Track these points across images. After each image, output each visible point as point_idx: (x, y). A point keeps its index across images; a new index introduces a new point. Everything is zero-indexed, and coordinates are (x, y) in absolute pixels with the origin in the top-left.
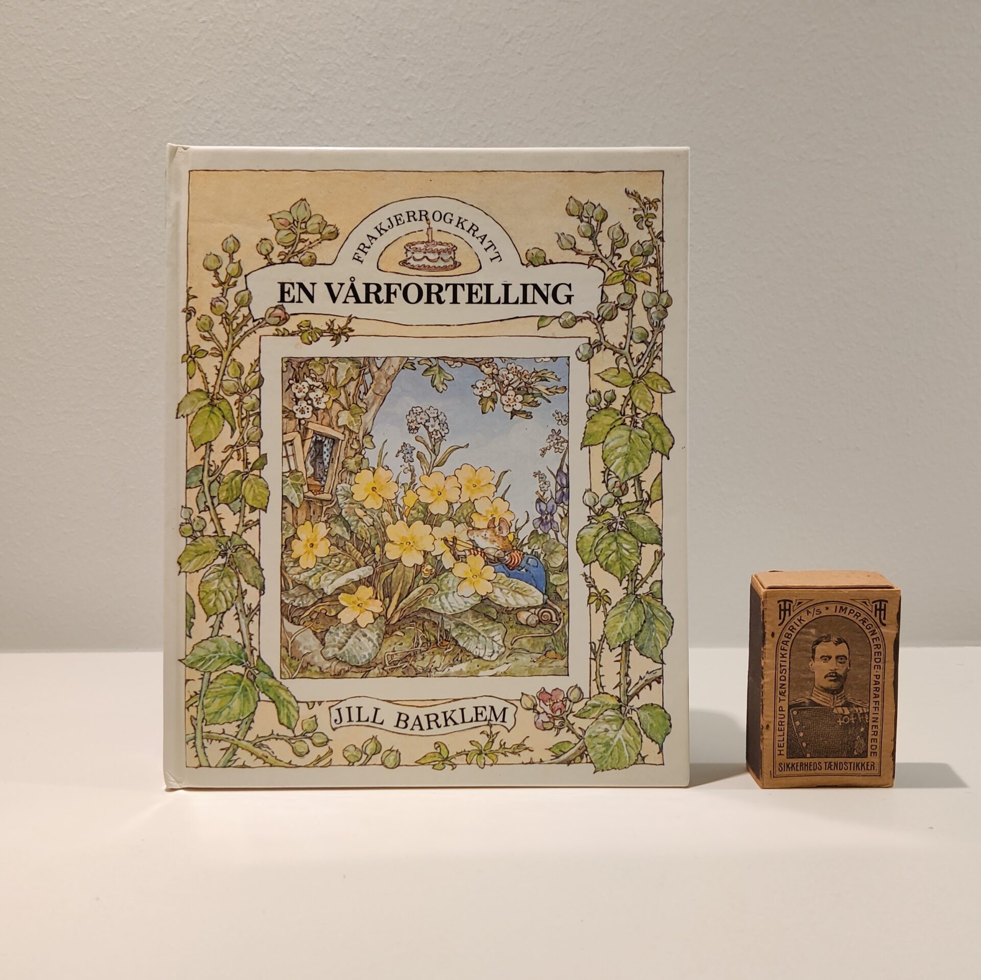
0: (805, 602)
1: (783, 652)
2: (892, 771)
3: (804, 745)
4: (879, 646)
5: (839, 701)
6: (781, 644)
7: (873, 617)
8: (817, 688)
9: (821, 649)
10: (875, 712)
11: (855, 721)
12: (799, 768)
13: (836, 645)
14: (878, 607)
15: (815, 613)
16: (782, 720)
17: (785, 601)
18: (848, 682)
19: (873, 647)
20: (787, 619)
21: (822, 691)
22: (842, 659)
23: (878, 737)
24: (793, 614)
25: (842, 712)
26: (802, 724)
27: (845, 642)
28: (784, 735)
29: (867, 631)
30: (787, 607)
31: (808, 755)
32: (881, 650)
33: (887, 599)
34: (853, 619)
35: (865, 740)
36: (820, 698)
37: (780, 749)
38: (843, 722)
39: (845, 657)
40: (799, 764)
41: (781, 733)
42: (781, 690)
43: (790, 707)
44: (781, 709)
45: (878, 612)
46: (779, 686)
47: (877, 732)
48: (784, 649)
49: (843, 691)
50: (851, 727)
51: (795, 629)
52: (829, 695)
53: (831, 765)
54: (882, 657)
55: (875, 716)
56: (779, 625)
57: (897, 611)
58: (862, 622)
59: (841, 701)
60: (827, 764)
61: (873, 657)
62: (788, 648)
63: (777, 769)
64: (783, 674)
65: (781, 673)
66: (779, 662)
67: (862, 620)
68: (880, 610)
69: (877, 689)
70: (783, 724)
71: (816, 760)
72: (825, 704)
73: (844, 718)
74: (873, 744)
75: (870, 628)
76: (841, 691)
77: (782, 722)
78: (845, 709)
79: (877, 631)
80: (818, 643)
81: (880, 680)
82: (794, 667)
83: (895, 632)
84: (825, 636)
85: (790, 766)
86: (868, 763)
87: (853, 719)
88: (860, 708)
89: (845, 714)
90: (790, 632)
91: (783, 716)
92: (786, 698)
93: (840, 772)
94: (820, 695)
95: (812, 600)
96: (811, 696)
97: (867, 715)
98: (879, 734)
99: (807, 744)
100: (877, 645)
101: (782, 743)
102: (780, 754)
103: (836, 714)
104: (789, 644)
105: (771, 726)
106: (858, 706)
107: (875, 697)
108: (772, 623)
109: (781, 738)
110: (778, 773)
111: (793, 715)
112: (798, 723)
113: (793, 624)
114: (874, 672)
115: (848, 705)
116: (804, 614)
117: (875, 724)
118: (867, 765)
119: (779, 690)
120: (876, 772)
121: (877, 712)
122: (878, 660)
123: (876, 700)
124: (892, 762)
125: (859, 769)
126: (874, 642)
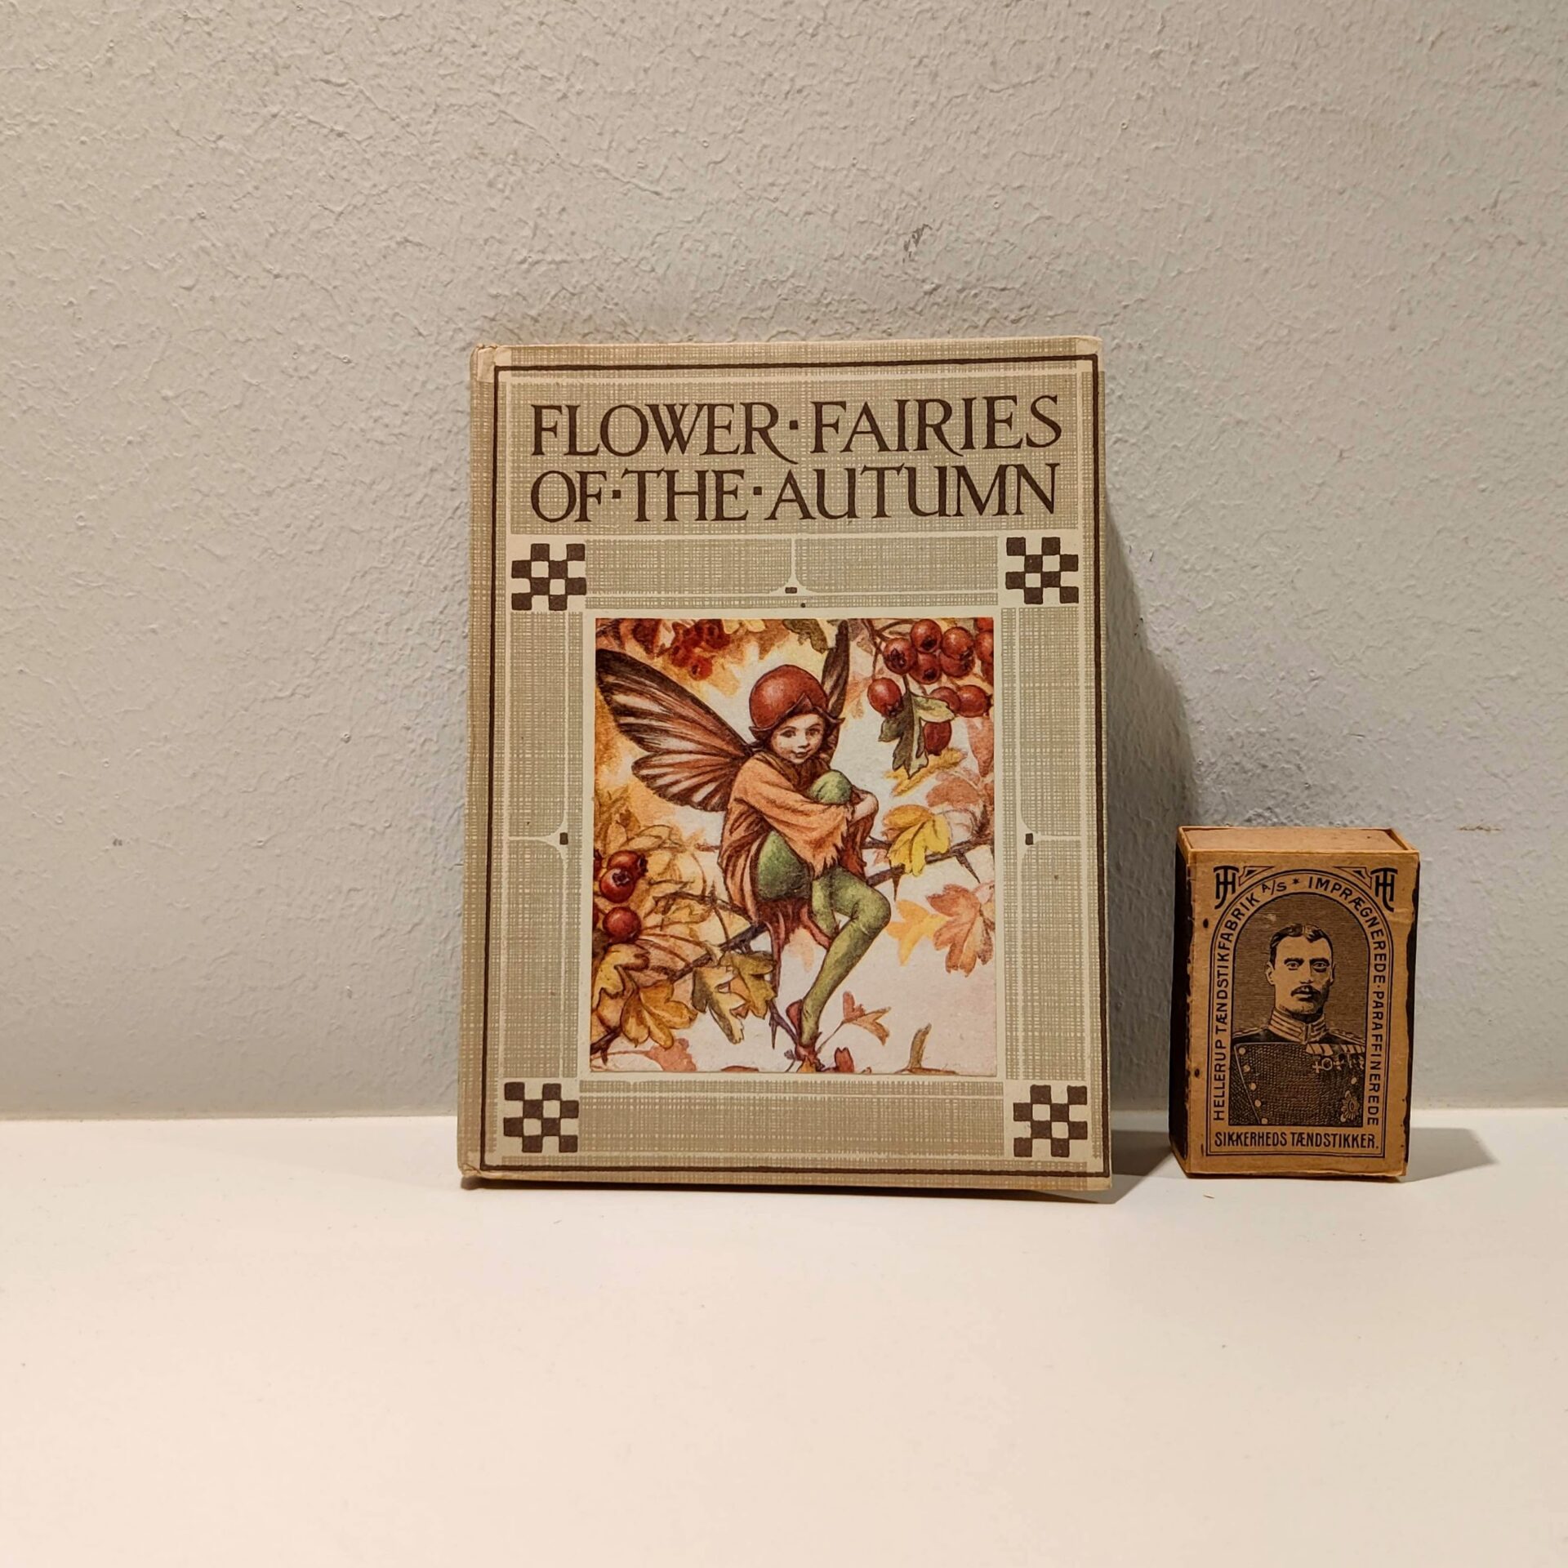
1: (1223, 952)
2: (1404, 1148)
3: (1258, 1104)
6: (1219, 939)
7: (1372, 893)
9: (1289, 947)
10: (1376, 1053)
11: (1342, 1066)
12: (1248, 1141)
14: (1381, 881)
16: (1222, 1063)
17: (1226, 868)
18: (1330, 1001)
19: (1373, 946)
20: (1230, 897)
21: (1288, 1017)
23: (1380, 1094)
24: (1239, 890)
27: (1326, 937)
29: (1362, 920)
30: (1230, 879)
31: (1264, 1121)
32: (1386, 951)
33: (1395, 867)
34: (1338, 899)
35: (1358, 1099)
36: (1282, 1027)
37: (1218, 1109)
39: (1326, 961)
41: (1220, 1084)
42: (1219, 1013)
43: (1234, 1042)
45: (1381, 888)
48: (1224, 948)
52: (1297, 1023)
53: (1303, 1138)
54: (1387, 963)
55: (1376, 1059)
56: (1217, 907)
57: (1413, 887)
61: (1373, 962)
62: (1231, 946)
63: (1213, 1142)
64: (1222, 988)
66: (1216, 969)
67: (1354, 901)
68: (1385, 885)
69: (1378, 1015)
71: (1278, 1129)
72: (1293, 1039)
74: (1372, 1104)
75: (1367, 915)
76: (1319, 1017)
78: (1326, 1047)
79: (1378, 920)
80: (1281, 936)
81: (1384, 1001)
82: (1241, 976)
83: (1409, 922)
85: (1234, 1138)
88: (1350, 1047)
90: (1234, 919)
92: (1228, 1027)
93: (1316, 1149)
99: (1263, 1103)
100: (1379, 943)
101: (1221, 1100)
102: (1218, 1118)
105: (1204, 1070)
106: (1346, 1043)
108: (1203, 906)
109: (1220, 1092)
110: (1214, 1148)
111: (1240, 1055)
112: (1247, 1069)
113: (1238, 906)
114: (1373, 987)
115: (1329, 1039)
116: (1258, 893)
117: (1375, 1072)
118: (1363, 1139)
119: (1216, 1013)
120: (1377, 1151)
121: (1378, 1052)
122: (1381, 968)
123: (1376, 1032)
124: (1404, 1136)
125: (1349, 1146)
126: (1373, 938)
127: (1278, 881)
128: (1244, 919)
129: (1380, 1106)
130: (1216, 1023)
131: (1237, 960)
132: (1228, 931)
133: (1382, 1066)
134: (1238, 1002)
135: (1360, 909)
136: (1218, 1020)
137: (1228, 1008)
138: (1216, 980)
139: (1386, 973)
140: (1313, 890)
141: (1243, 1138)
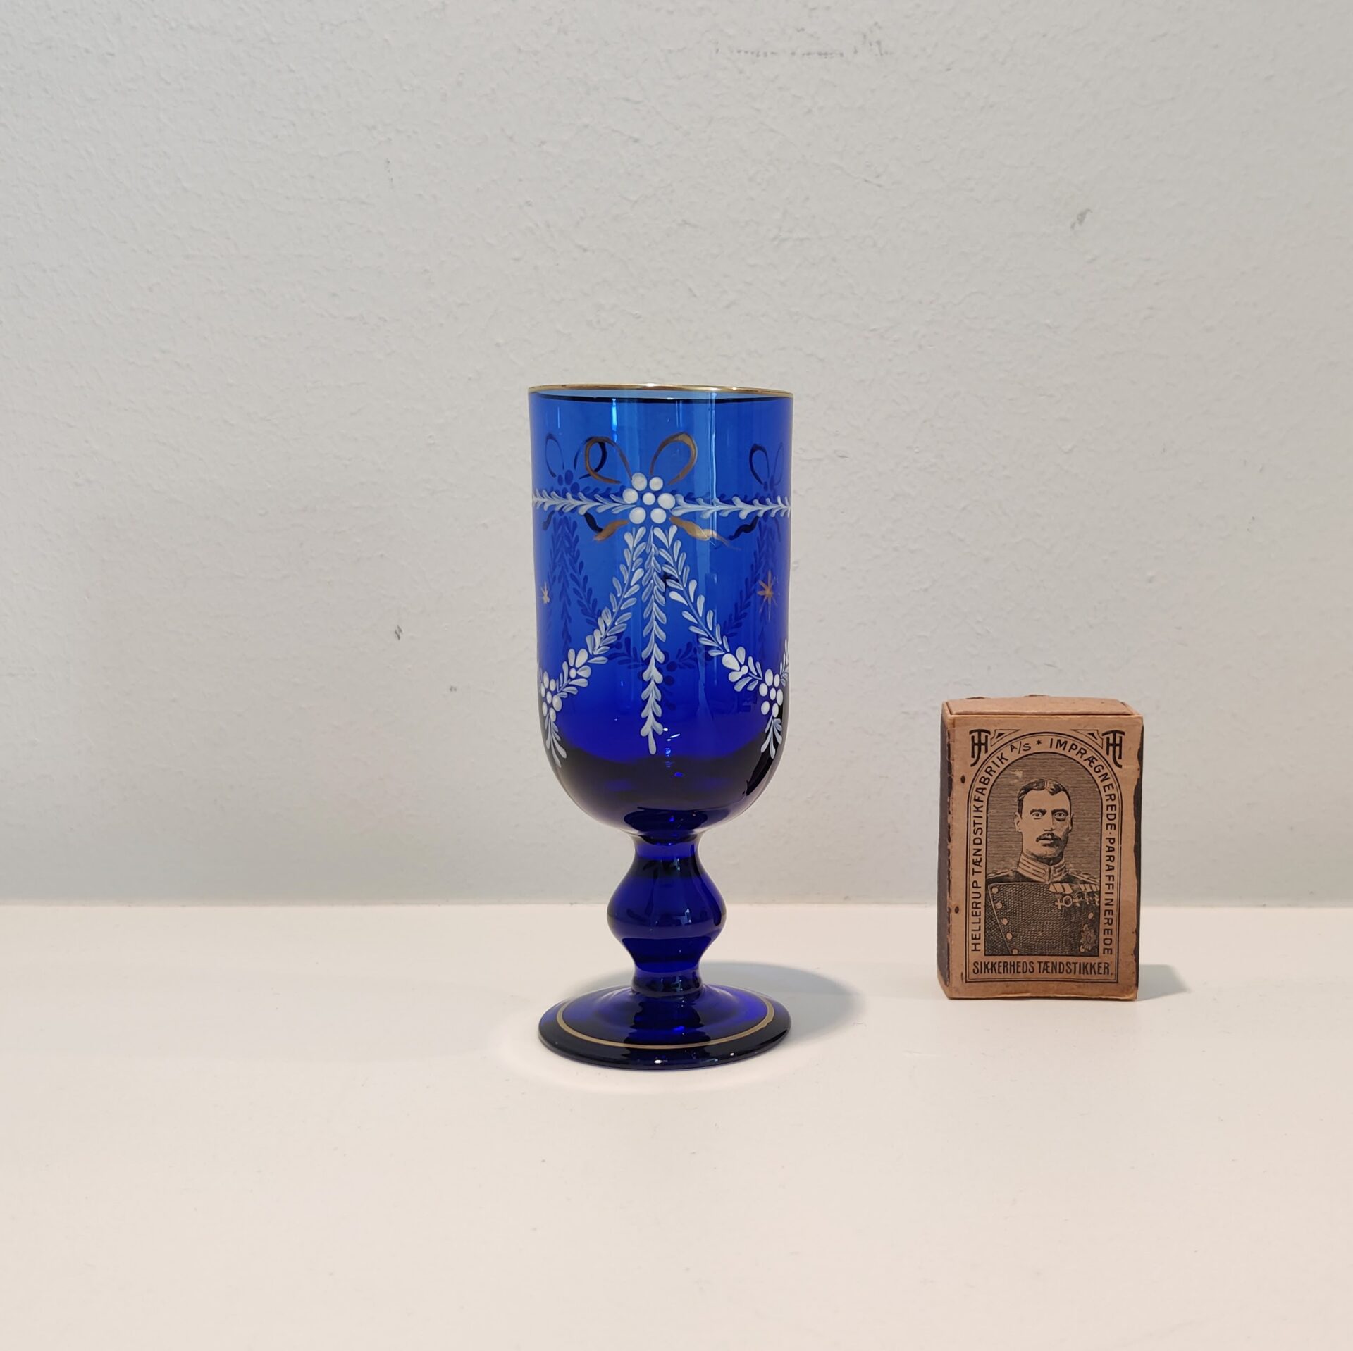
0: (1009, 732)
1: (978, 804)
2: (1135, 975)
3: (1009, 936)
4: (1113, 797)
5: (1058, 874)
6: (975, 793)
7: (1104, 753)
9: (1033, 800)
12: (1001, 969)
13: (1052, 794)
14: (1111, 742)
15: (1022, 748)
16: (978, 901)
17: (980, 731)
18: (1069, 847)
19: (1105, 798)
21: (1033, 860)
22: (1060, 815)
24: (990, 752)
25: (1062, 890)
26: (1005, 906)
27: (1065, 790)
28: (979, 923)
29: (1096, 775)
31: (1015, 952)
32: (1116, 802)
33: (1123, 730)
35: (1095, 932)
36: (1029, 869)
38: (1064, 904)
39: (1065, 811)
41: (976, 919)
42: (975, 857)
43: (988, 882)
44: (975, 885)
46: (973, 852)
47: (1112, 919)
48: (978, 800)
49: (1063, 861)
50: (1075, 913)
51: (995, 772)
53: (1047, 967)
55: (1109, 896)
57: (1139, 747)
58: (1088, 762)
59: (1060, 875)
60: (1042, 965)
61: (1105, 813)
62: (985, 798)
64: (978, 836)
65: (975, 834)
66: (972, 819)
67: (1088, 759)
69: (1111, 859)
71: (1027, 959)
75: (1100, 771)
77: (977, 904)
79: (1109, 776)
81: (1116, 846)
82: (993, 825)
83: (1137, 776)
85: (990, 966)
86: (1099, 963)
91: (978, 895)
93: (1059, 976)
95: (1018, 730)
98: (1114, 922)
100: (1110, 795)
101: (977, 933)
102: (975, 950)
104: (986, 792)
105: (962, 908)
107: (1109, 870)
109: (977, 927)
110: (972, 976)
113: (991, 764)
114: (1106, 834)
116: (1006, 752)
117: (1108, 908)
118: (1099, 967)
119: (972, 857)
120: (1112, 978)
121: (1111, 891)
122: (1112, 817)
123: (1110, 873)
124: (1135, 963)
125: (1087, 974)
126: (1105, 791)
127: (1024, 741)
128: (995, 775)
129: (1114, 937)
130: (972, 866)
131: (990, 811)
132: (982, 786)
133: (1115, 902)
134: (991, 847)
135: (1094, 766)
136: (974, 863)
137: (983, 853)
138: (972, 828)
139: (1116, 822)
140: (1053, 750)
141: (997, 966)
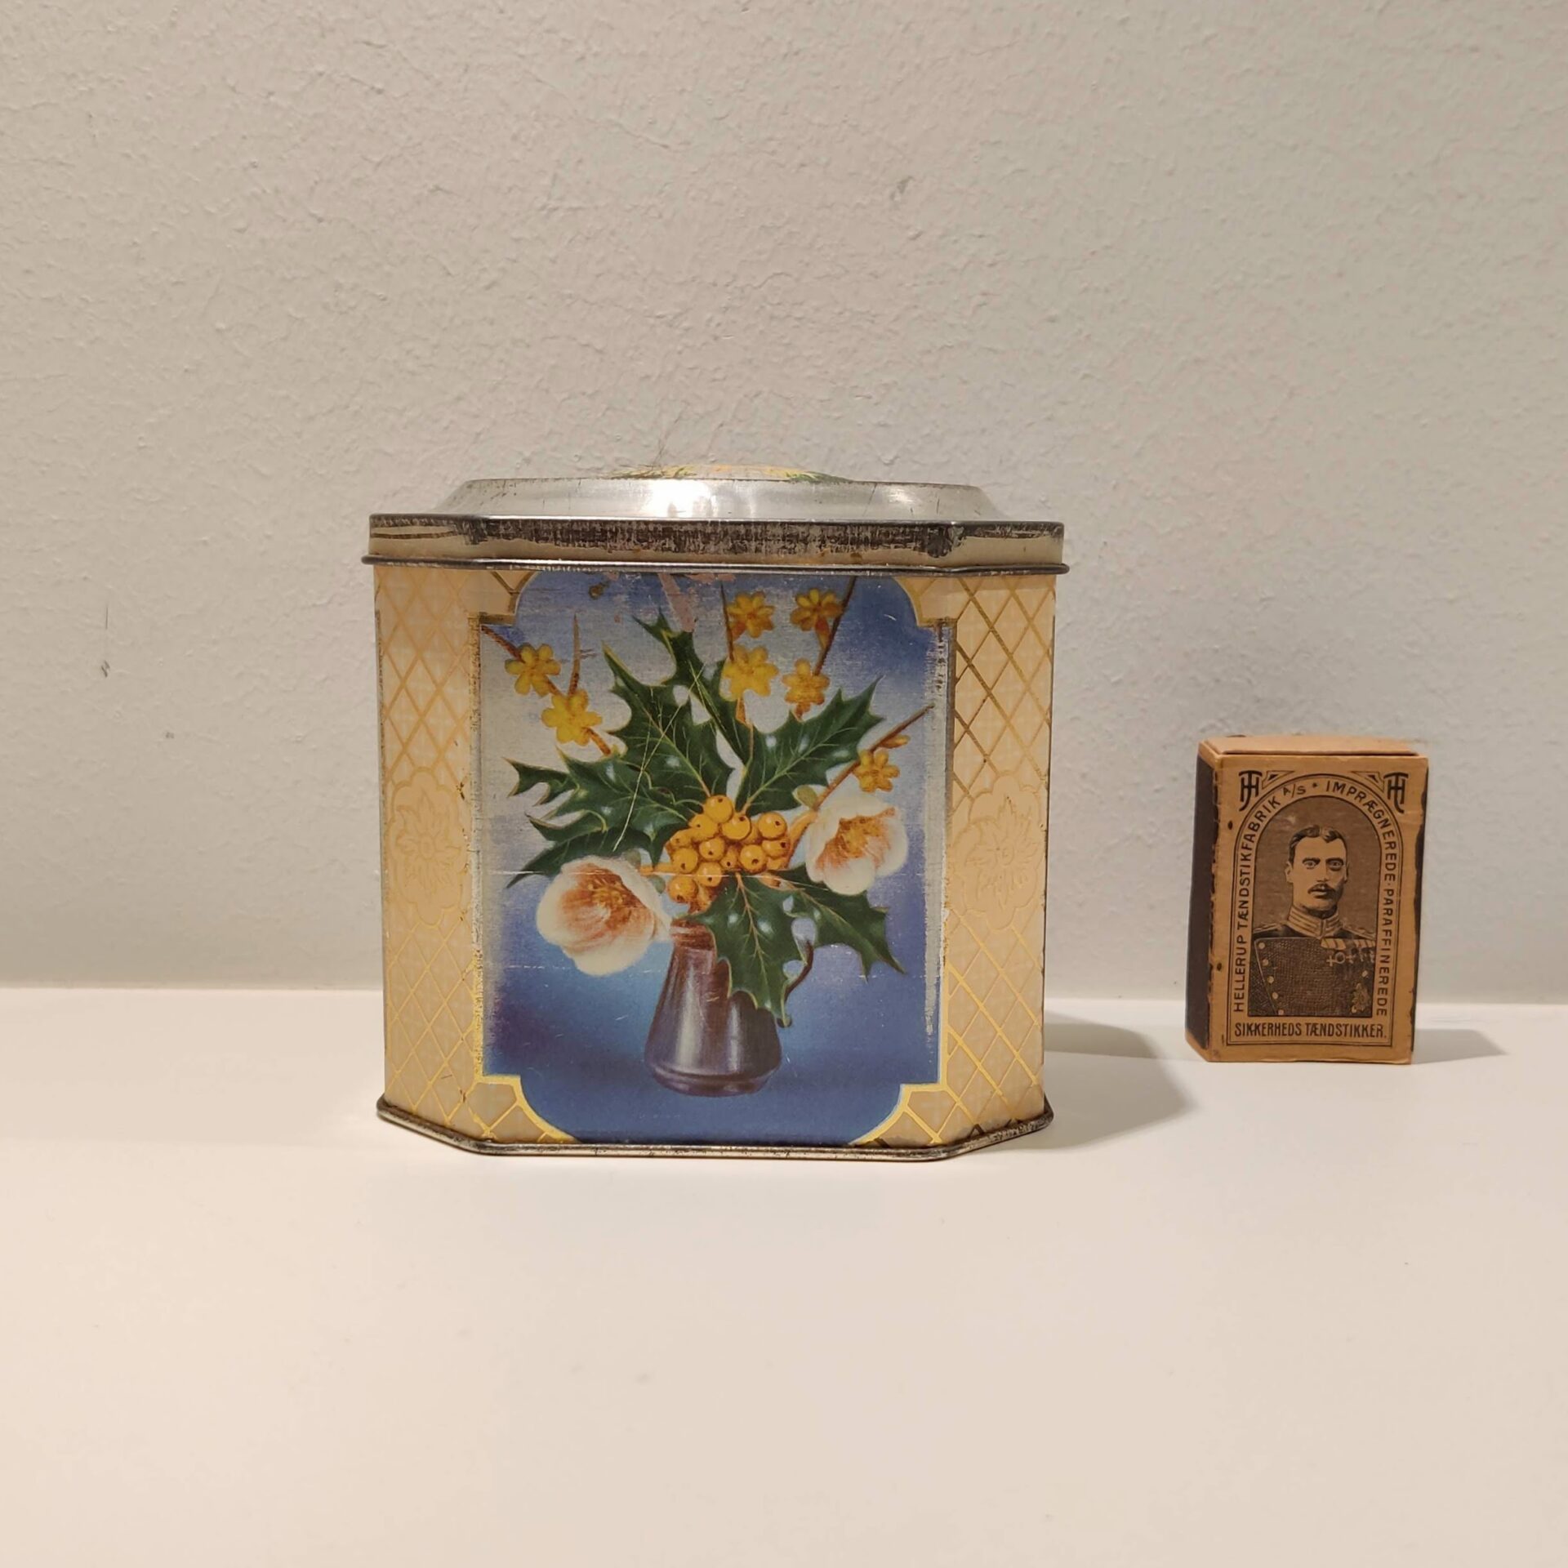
0: (1281, 774)
1: (1246, 852)
2: (1410, 1039)
3: (1275, 996)
4: (1393, 845)
5: (1330, 928)
6: (1242, 840)
7: (1385, 797)
8: (1296, 908)
10: (1386, 947)
12: (1266, 1032)
13: (1328, 841)
14: (1393, 784)
15: (1296, 791)
16: (1242, 957)
17: (1250, 773)
18: (1345, 899)
19: (1384, 846)
20: (1254, 800)
21: (1303, 912)
22: (1335, 864)
23: (1389, 986)
24: (1262, 793)
25: (1334, 946)
26: (1273, 964)
27: (1341, 837)
28: (1243, 981)
29: (1375, 822)
30: (1254, 783)
31: (1281, 1012)
32: (1396, 851)
33: (1406, 772)
34: (1353, 802)
35: (1368, 991)
36: (1300, 923)
37: (1238, 1001)
38: (1336, 961)
39: (1340, 860)
40: (1266, 1026)
41: (1240, 977)
42: (1241, 910)
43: (1254, 937)
44: (1240, 940)
45: (1393, 792)
46: (1239, 904)
47: (1387, 978)
48: (1246, 848)
49: (1337, 914)
50: (1348, 970)
51: (1265, 817)
53: (1316, 1029)
54: (1397, 862)
55: (1386, 953)
56: (1243, 809)
57: (1422, 790)
58: (1367, 807)
59: (1333, 930)
60: (1310, 1027)
61: (1384, 861)
62: (1253, 846)
63: (1233, 1033)
64: (1244, 886)
65: (1242, 884)
66: (1239, 868)
67: (1367, 804)
69: (1389, 912)
70: (1243, 962)
71: (1294, 1020)
72: (1309, 934)
73: (1337, 955)
74: (1382, 996)
75: (1379, 817)
76: (1333, 914)
77: (1241, 960)
78: (1339, 941)
79: (1390, 822)
80: (1300, 837)
81: (1394, 898)
82: (1262, 875)
83: (1420, 823)
84: (1310, 828)
85: (1253, 1028)
86: (1372, 1025)
87: (1350, 957)
88: (1362, 941)
89: (1339, 949)
90: (1256, 821)
91: (1243, 951)
92: (1249, 923)
93: (1330, 1039)
94: (1300, 919)
95: (1292, 772)
96: (1288, 919)
97: (1372, 952)
98: (1390, 981)
99: (1280, 996)
100: (1390, 843)
101: (1241, 992)
102: (1238, 1010)
103: (1326, 949)
104: (1255, 839)
105: (1225, 964)
106: (1360, 938)
107: (1386, 924)
108: (1229, 808)
110: (1234, 1039)
111: (1260, 950)
112: (1266, 962)
113: (1261, 808)
114: (1384, 885)
115: (1343, 935)
116: (1279, 796)
117: (1385, 965)
118: (1372, 1029)
119: (1238, 910)
120: (1385, 1041)
121: (1387, 947)
122: (1392, 867)
123: (1386, 928)
124: (1410, 1025)
125: (1359, 1036)
126: (1385, 838)
127: (1298, 784)
128: (1266, 821)
129: (1389, 997)
130: (1237, 919)
131: (1259, 860)
132: (1251, 832)
133: (1391, 959)
134: (1258, 900)
135: (1374, 811)
136: (1240, 917)
137: (1250, 905)
138: (1239, 878)
139: (1396, 872)
140: (1330, 793)
141: (1261, 1028)
